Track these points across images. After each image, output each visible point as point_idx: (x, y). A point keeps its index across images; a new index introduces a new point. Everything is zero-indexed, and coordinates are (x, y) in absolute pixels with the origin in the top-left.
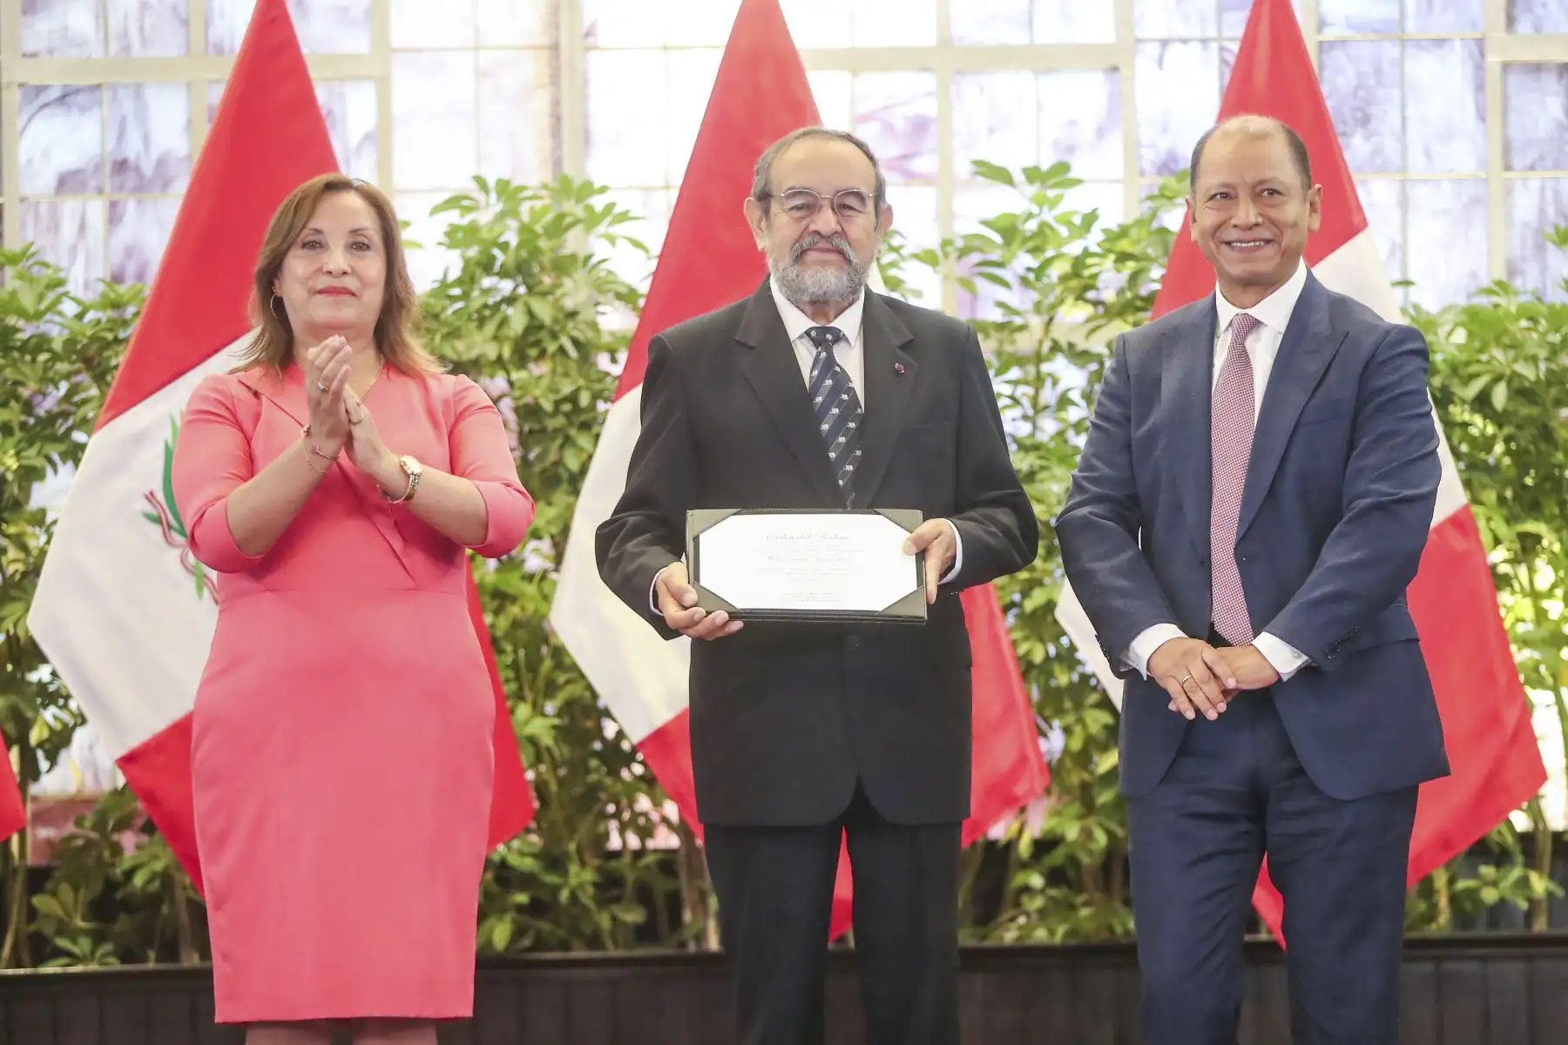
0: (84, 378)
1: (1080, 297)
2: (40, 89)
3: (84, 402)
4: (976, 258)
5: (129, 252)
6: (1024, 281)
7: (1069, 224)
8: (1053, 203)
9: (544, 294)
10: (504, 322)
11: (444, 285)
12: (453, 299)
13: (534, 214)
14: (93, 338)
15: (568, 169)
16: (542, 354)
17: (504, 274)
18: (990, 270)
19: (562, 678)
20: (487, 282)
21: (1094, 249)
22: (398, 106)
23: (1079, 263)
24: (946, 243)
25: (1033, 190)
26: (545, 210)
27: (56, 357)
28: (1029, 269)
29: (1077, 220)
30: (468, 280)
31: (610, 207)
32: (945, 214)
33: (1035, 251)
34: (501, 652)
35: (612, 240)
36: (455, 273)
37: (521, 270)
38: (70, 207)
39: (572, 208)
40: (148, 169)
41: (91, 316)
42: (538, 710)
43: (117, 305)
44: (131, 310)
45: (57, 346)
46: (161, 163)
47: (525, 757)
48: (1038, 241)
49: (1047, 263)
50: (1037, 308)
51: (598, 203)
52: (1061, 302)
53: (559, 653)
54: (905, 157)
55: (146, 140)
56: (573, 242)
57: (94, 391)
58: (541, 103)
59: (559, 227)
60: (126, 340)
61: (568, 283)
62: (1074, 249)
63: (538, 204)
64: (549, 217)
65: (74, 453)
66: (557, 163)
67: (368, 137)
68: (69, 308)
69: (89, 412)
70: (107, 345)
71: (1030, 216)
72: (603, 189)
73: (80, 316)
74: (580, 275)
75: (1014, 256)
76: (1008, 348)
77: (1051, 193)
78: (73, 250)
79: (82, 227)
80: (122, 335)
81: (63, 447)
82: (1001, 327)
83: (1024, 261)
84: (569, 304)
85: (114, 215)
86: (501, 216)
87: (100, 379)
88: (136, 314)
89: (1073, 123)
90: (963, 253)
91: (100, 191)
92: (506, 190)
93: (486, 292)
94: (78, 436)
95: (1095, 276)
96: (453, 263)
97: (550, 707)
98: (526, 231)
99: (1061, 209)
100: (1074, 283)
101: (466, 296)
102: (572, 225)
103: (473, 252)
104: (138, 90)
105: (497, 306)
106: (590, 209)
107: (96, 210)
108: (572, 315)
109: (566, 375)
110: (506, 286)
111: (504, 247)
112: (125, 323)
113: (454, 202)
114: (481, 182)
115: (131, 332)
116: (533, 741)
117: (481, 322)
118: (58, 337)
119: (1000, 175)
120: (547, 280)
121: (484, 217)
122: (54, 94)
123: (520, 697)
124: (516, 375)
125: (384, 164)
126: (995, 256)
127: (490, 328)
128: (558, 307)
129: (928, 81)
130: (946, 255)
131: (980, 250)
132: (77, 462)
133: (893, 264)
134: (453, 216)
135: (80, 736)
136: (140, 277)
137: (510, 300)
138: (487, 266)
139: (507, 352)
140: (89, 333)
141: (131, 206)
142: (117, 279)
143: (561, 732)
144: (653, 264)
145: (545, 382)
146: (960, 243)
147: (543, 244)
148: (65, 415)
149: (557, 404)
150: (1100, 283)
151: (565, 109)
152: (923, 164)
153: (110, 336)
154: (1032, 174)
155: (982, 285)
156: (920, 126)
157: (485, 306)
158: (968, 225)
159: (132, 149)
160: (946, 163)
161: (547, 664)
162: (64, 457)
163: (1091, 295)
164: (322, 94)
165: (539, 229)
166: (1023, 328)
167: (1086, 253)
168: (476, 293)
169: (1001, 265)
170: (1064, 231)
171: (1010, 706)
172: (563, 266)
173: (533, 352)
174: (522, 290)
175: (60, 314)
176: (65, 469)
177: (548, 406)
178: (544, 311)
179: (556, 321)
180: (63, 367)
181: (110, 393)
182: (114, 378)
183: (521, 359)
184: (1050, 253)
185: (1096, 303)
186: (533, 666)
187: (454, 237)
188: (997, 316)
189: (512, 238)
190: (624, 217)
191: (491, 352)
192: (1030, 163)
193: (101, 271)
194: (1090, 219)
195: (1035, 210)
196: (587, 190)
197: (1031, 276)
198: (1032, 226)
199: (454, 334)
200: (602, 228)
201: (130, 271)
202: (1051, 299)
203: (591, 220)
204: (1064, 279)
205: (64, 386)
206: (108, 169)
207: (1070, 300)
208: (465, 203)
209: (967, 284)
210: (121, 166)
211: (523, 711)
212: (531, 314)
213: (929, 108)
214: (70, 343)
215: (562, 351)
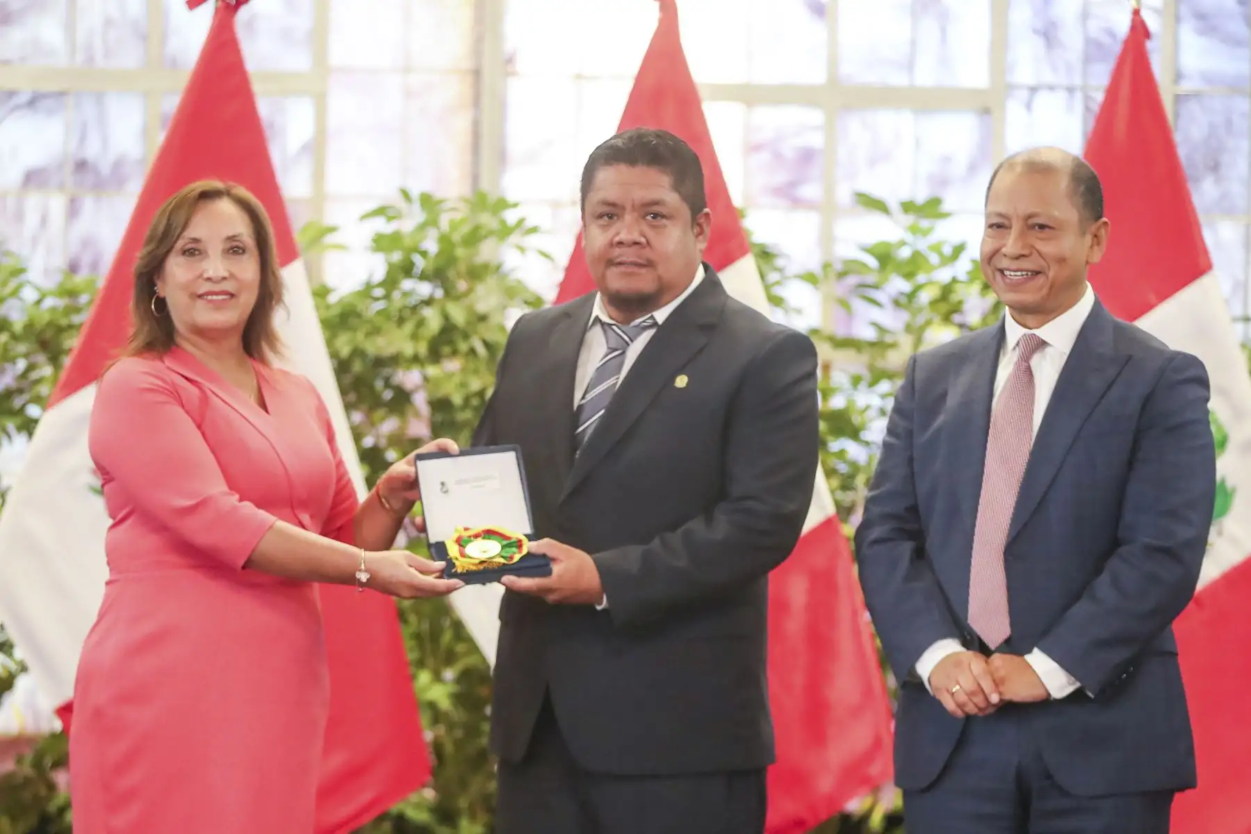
0: (41, 358)
1: (947, 318)
2: (11, 94)
3: (38, 381)
4: (852, 280)
5: (87, 243)
6: (897, 303)
7: (940, 254)
8: (926, 233)
9: (457, 298)
10: (421, 323)
11: (369, 287)
12: (377, 299)
13: (454, 226)
14: (50, 324)
15: (485, 185)
16: (455, 353)
17: (423, 277)
18: (865, 291)
19: (460, 648)
20: (407, 284)
21: (962, 276)
22: (334, 119)
23: (947, 291)
24: (826, 266)
25: (909, 219)
26: (462, 221)
27: (15, 337)
28: (902, 294)
29: (947, 250)
30: (390, 283)
31: (521, 221)
32: (827, 238)
33: (909, 276)
34: (405, 621)
35: (522, 249)
36: (380, 274)
37: (438, 275)
38: (33, 202)
39: (486, 219)
40: (105, 168)
41: (49, 302)
42: (437, 677)
43: (72, 294)
44: (84, 299)
45: (18, 326)
46: (118, 165)
47: (424, 719)
48: (911, 268)
49: (918, 288)
50: (908, 328)
51: (511, 217)
52: (928, 323)
53: (458, 626)
54: (793, 185)
55: (105, 141)
56: (486, 251)
57: (47, 371)
58: (462, 124)
59: (474, 237)
60: (79, 327)
61: (480, 289)
62: (944, 275)
63: (458, 216)
64: (465, 229)
65: (29, 426)
66: (475, 178)
67: (306, 148)
68: (29, 295)
69: (44, 390)
70: (60, 330)
71: (903, 243)
72: (515, 205)
73: (39, 302)
74: (491, 281)
75: (886, 280)
76: (880, 364)
77: (925, 223)
78: (35, 241)
79: (44, 221)
80: (76, 319)
81: (18, 420)
82: (872, 344)
83: (899, 285)
84: (481, 308)
85: (73, 210)
86: (422, 227)
87: (54, 360)
88: (91, 302)
89: (947, 159)
90: (842, 275)
91: (61, 187)
92: (428, 202)
93: (406, 294)
94: (33, 411)
95: (960, 303)
96: (376, 267)
97: (449, 674)
98: (444, 240)
99: (934, 238)
100: (944, 307)
101: (387, 297)
102: (486, 237)
103: (397, 257)
104: (99, 97)
105: (414, 309)
106: (503, 222)
107: (57, 204)
108: (483, 318)
109: (476, 372)
110: (424, 289)
111: (424, 254)
112: (78, 310)
113: (381, 211)
114: (406, 195)
115: (83, 318)
116: (432, 706)
117: (401, 321)
118: (18, 321)
119: (878, 205)
120: (462, 285)
121: (407, 225)
122: (24, 98)
123: (421, 664)
124: (432, 371)
125: (319, 175)
126: (871, 279)
127: (409, 327)
128: (470, 310)
129: (815, 117)
130: (826, 276)
131: (858, 273)
132: (30, 434)
133: (777, 283)
134: (381, 225)
135: (22, 683)
136: (95, 266)
137: (429, 302)
138: (407, 269)
139: (423, 349)
140: (46, 317)
141: (88, 204)
142: (73, 268)
143: (459, 699)
144: (560, 276)
145: (457, 379)
146: (839, 267)
147: (460, 252)
148: (20, 391)
149: (467, 400)
150: (966, 307)
151: (485, 130)
152: (810, 191)
153: (64, 322)
154: (908, 207)
155: (858, 305)
156: (807, 156)
157: (405, 307)
158: (847, 250)
159: (92, 151)
160: (829, 191)
161: (447, 637)
162: (20, 429)
163: (957, 318)
164: (264, 108)
165: (456, 237)
166: (893, 346)
167: (954, 280)
168: (396, 295)
169: (876, 287)
170: (934, 259)
171: (868, 692)
172: (477, 273)
173: (446, 350)
174: (439, 293)
175: (21, 299)
176: (20, 440)
177: (457, 399)
178: (458, 315)
179: (469, 323)
180: (22, 348)
181: (63, 375)
182: (67, 361)
183: (435, 355)
184: (921, 278)
185: (962, 326)
186: (435, 635)
187: (381, 243)
188: (869, 334)
189: (431, 245)
190: (534, 230)
191: (408, 349)
192: (905, 196)
193: (59, 261)
194: (959, 250)
195: (909, 237)
196: (502, 204)
197: (904, 300)
198: (905, 253)
199: (375, 331)
200: (514, 238)
201: (86, 260)
202: (920, 320)
203: (505, 232)
204: (934, 303)
205: (21, 365)
206: (69, 168)
207: (937, 319)
208: (391, 213)
209: (844, 304)
210: (82, 166)
211: (424, 677)
212: (446, 317)
213: (816, 140)
214: (29, 327)
215: (472, 351)
